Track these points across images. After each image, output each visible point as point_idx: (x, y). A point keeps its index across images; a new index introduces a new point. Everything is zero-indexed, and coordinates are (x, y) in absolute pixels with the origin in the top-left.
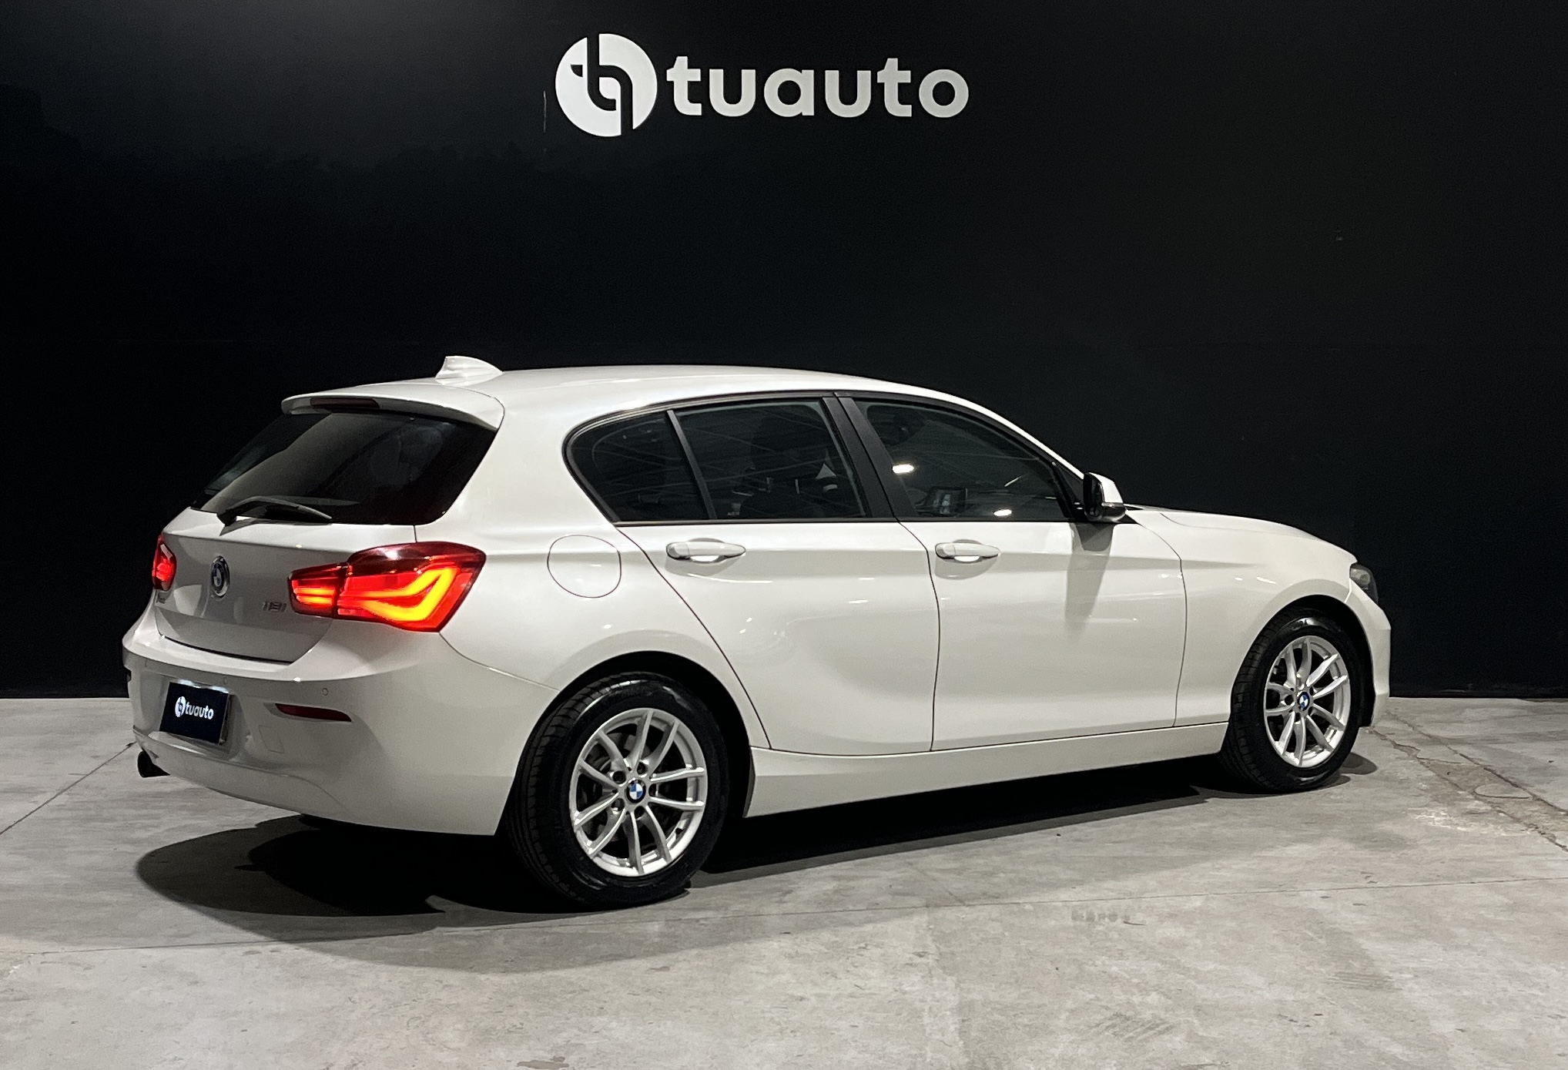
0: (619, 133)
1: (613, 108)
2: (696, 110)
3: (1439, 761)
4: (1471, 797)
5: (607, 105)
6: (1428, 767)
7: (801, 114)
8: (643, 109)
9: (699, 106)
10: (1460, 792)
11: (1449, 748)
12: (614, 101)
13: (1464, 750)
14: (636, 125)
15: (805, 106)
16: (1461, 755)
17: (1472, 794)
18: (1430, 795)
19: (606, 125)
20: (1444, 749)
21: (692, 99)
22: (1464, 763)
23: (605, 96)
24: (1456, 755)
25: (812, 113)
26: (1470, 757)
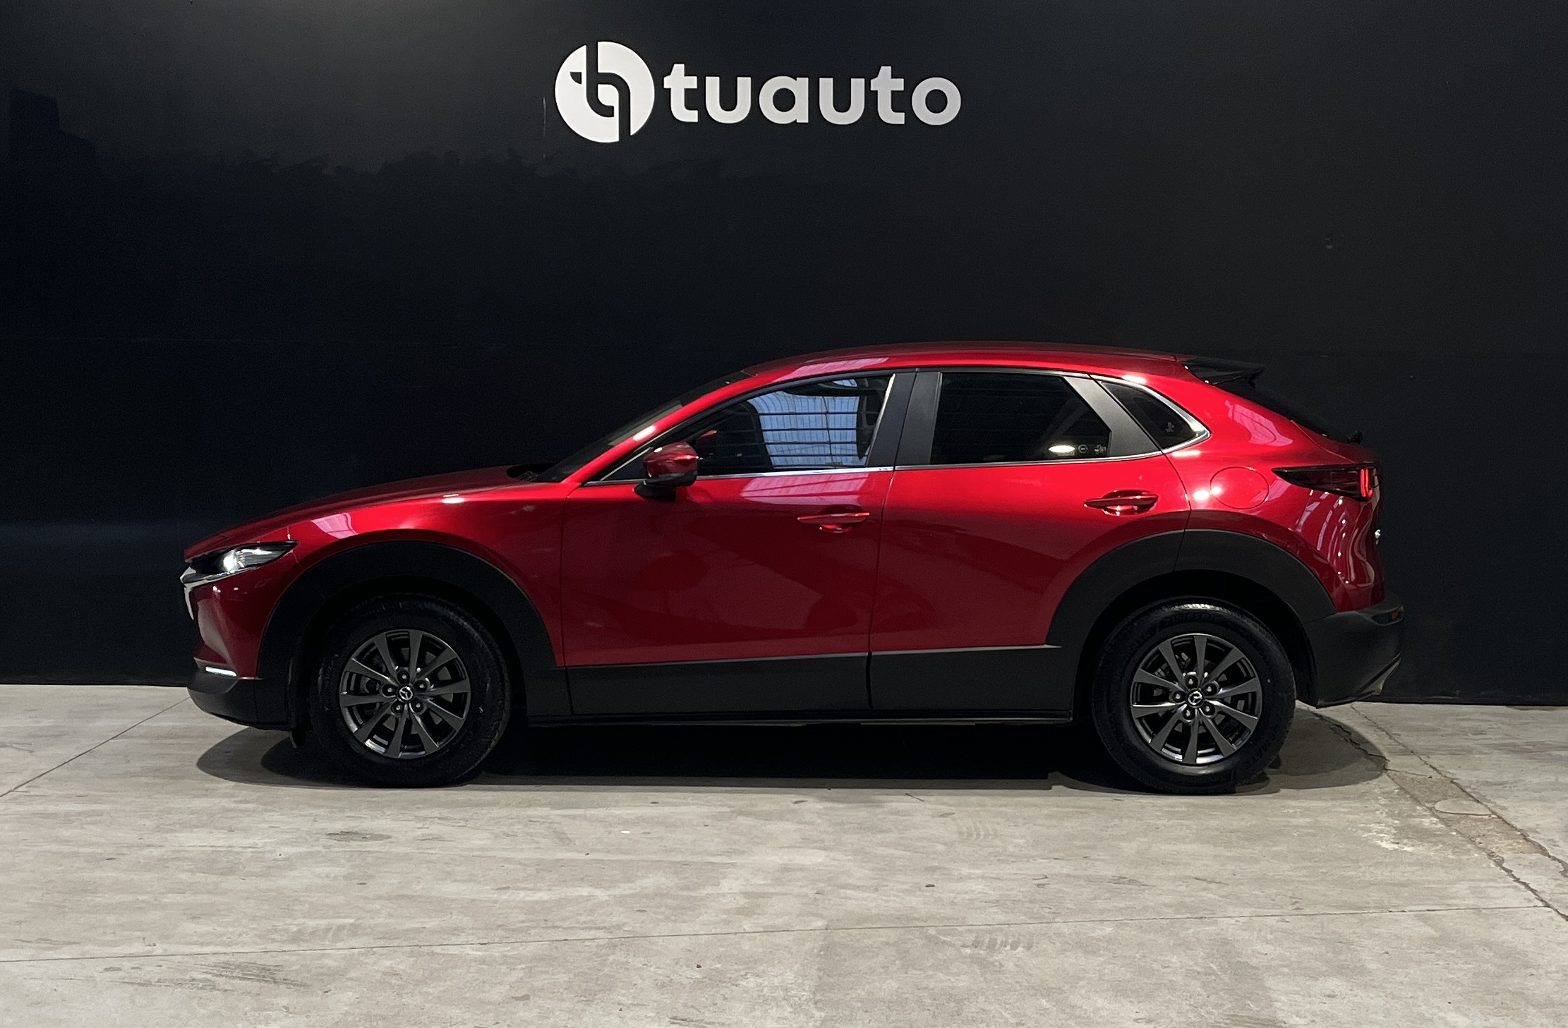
0: (617, 139)
1: (612, 115)
2: (692, 116)
3: (1406, 772)
4: (1428, 813)
5: (606, 111)
6: (1393, 779)
7: (796, 121)
8: (640, 116)
9: (696, 112)
10: (1418, 808)
11: (1421, 759)
12: (612, 108)
13: (1435, 761)
14: (632, 134)
15: (800, 113)
16: (1431, 766)
17: (1430, 809)
18: (1387, 810)
19: (604, 131)
20: (1414, 760)
21: (689, 106)
22: (1433, 773)
23: (603, 103)
24: (1427, 768)
25: (807, 121)
26: (1440, 769)
